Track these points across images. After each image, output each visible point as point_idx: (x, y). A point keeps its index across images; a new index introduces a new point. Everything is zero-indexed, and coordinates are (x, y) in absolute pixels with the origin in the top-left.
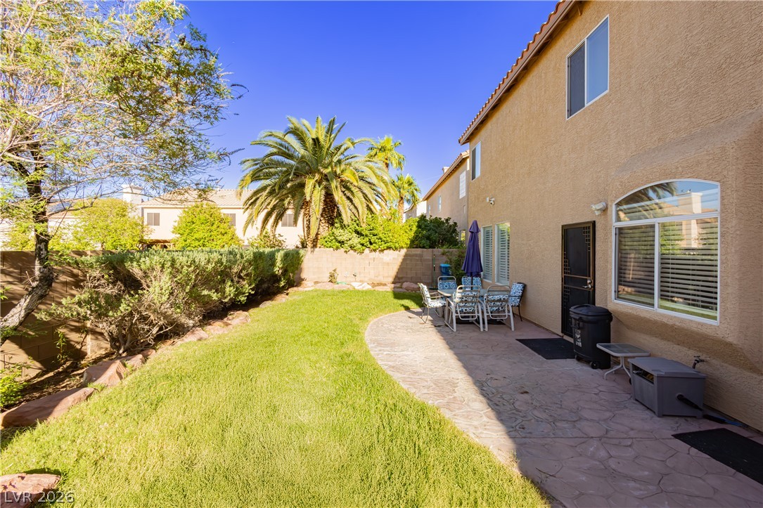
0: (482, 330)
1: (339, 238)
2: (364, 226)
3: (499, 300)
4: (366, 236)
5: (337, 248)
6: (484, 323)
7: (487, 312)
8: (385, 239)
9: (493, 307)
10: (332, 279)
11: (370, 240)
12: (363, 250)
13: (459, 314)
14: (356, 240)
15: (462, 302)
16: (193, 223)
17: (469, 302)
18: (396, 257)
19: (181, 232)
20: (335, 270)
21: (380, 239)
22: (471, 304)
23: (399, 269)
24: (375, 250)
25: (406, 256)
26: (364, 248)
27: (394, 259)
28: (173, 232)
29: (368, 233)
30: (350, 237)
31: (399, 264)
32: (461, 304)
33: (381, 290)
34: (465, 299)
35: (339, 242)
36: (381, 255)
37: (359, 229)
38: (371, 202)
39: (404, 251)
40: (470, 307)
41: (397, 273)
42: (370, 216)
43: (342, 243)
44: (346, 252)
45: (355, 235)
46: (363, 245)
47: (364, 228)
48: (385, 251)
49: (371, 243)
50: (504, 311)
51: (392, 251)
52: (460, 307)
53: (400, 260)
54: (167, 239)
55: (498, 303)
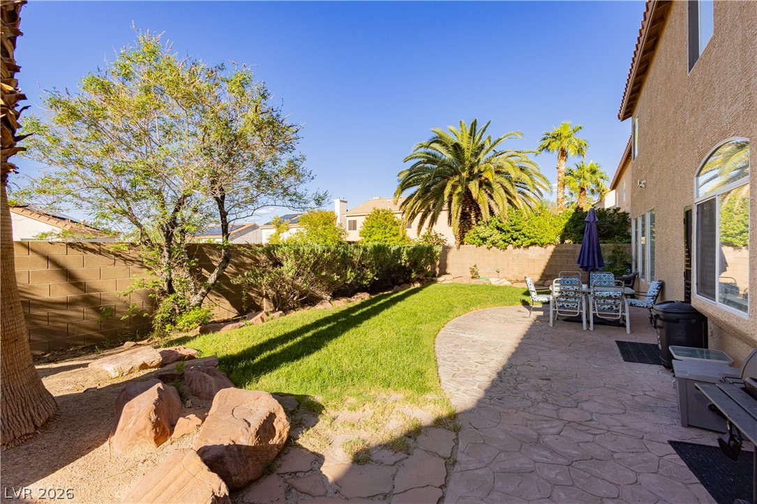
0: (585, 328)
1: (481, 235)
2: (505, 222)
3: (610, 297)
4: (509, 232)
5: (480, 245)
6: (588, 322)
7: (594, 310)
8: (528, 235)
9: (604, 304)
10: (475, 275)
11: (513, 236)
12: (506, 246)
13: (557, 310)
14: (497, 236)
15: (562, 296)
16: (373, 227)
17: (571, 297)
18: (543, 253)
19: (365, 234)
20: (475, 266)
21: (524, 234)
22: (573, 300)
23: (546, 267)
24: (519, 247)
25: (555, 252)
26: (506, 244)
27: (540, 255)
28: (360, 236)
29: (509, 229)
30: (491, 234)
31: (547, 261)
32: (562, 299)
33: (518, 287)
34: (564, 293)
35: (482, 239)
36: (526, 251)
37: (500, 225)
38: (514, 198)
39: (551, 248)
40: (573, 302)
41: (544, 270)
42: (514, 212)
43: (484, 239)
44: (489, 248)
45: (496, 231)
46: (504, 241)
47: (506, 225)
48: (530, 247)
49: (515, 240)
50: (618, 311)
51: (538, 247)
52: (559, 301)
53: (548, 256)
54: (355, 240)
55: (610, 301)
